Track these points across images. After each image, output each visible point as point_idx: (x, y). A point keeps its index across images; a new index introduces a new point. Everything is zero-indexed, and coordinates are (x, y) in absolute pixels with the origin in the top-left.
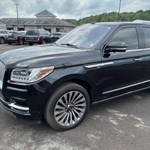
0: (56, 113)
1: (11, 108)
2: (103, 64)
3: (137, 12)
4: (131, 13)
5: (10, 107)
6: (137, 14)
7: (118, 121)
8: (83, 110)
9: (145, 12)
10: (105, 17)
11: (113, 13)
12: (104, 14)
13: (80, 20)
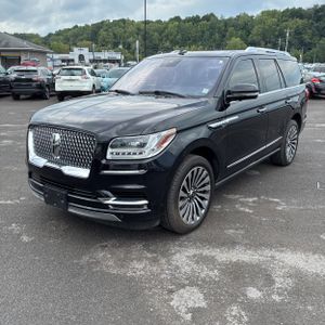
0: (181, 204)
1: (108, 208)
2: (228, 120)
3: (171, 20)
4: (159, 22)
5: (106, 206)
6: (170, 25)
7: (250, 207)
8: (207, 196)
9: (184, 21)
10: (106, 30)
11: (123, 21)
12: (102, 22)
13: (50, 35)
